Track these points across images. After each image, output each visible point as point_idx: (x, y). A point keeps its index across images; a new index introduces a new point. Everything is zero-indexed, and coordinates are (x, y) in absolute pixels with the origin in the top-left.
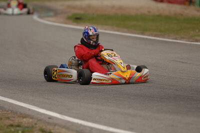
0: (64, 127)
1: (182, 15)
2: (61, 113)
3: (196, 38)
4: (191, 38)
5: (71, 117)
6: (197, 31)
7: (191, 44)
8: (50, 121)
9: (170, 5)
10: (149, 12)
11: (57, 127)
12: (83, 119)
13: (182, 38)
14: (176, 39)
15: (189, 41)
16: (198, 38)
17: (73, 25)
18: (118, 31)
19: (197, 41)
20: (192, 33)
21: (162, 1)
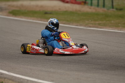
0: (10, 80)
1: (80, 11)
2: (8, 71)
5: (14, 73)
6: (90, 21)
7: (86, 29)
8: (2, 76)
9: (73, 5)
10: (60, 9)
11: (6, 80)
12: (22, 75)
13: (81, 25)
14: (77, 26)
15: (86, 27)
16: (91, 25)
17: (13, 17)
18: (41, 21)
19: (90, 27)
20: (87, 22)
21: (67, 2)
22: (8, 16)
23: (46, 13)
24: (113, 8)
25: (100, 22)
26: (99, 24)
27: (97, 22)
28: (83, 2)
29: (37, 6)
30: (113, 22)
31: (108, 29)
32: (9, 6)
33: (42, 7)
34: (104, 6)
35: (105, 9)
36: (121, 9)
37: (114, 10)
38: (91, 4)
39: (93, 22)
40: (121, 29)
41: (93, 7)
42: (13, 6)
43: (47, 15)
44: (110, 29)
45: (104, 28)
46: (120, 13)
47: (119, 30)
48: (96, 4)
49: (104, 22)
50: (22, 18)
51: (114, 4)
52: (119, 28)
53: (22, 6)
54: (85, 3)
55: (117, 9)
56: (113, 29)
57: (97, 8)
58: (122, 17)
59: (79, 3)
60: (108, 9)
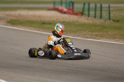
1: (77, 22)
3: (87, 36)
4: (84, 36)
6: (87, 32)
7: (84, 40)
9: (70, 15)
10: (57, 19)
13: (78, 36)
14: (75, 36)
15: (83, 38)
16: (88, 36)
17: (11, 26)
18: (39, 31)
19: (87, 38)
20: (84, 33)
21: (65, 13)
22: (6, 25)
23: (44, 23)
24: (110, 19)
25: (98, 33)
26: (97, 35)
27: (94, 33)
28: (80, 13)
29: (35, 16)
30: (110, 33)
31: (105, 40)
32: (7, 15)
33: (39, 17)
34: (101, 17)
35: (102, 20)
36: (118, 21)
37: (111, 21)
38: (89, 15)
39: (90, 33)
40: (118, 40)
41: (90, 18)
42: (11, 16)
43: (44, 25)
44: (107, 40)
45: (102, 39)
46: (117, 24)
47: (117, 41)
48: (93, 15)
49: (102, 33)
50: (20, 28)
51: (111, 15)
52: (116, 39)
53: (20, 15)
54: (82, 14)
55: (114, 21)
56: (110, 40)
57: (94, 19)
58: (119, 28)
59: (76, 14)
60: (105, 21)
